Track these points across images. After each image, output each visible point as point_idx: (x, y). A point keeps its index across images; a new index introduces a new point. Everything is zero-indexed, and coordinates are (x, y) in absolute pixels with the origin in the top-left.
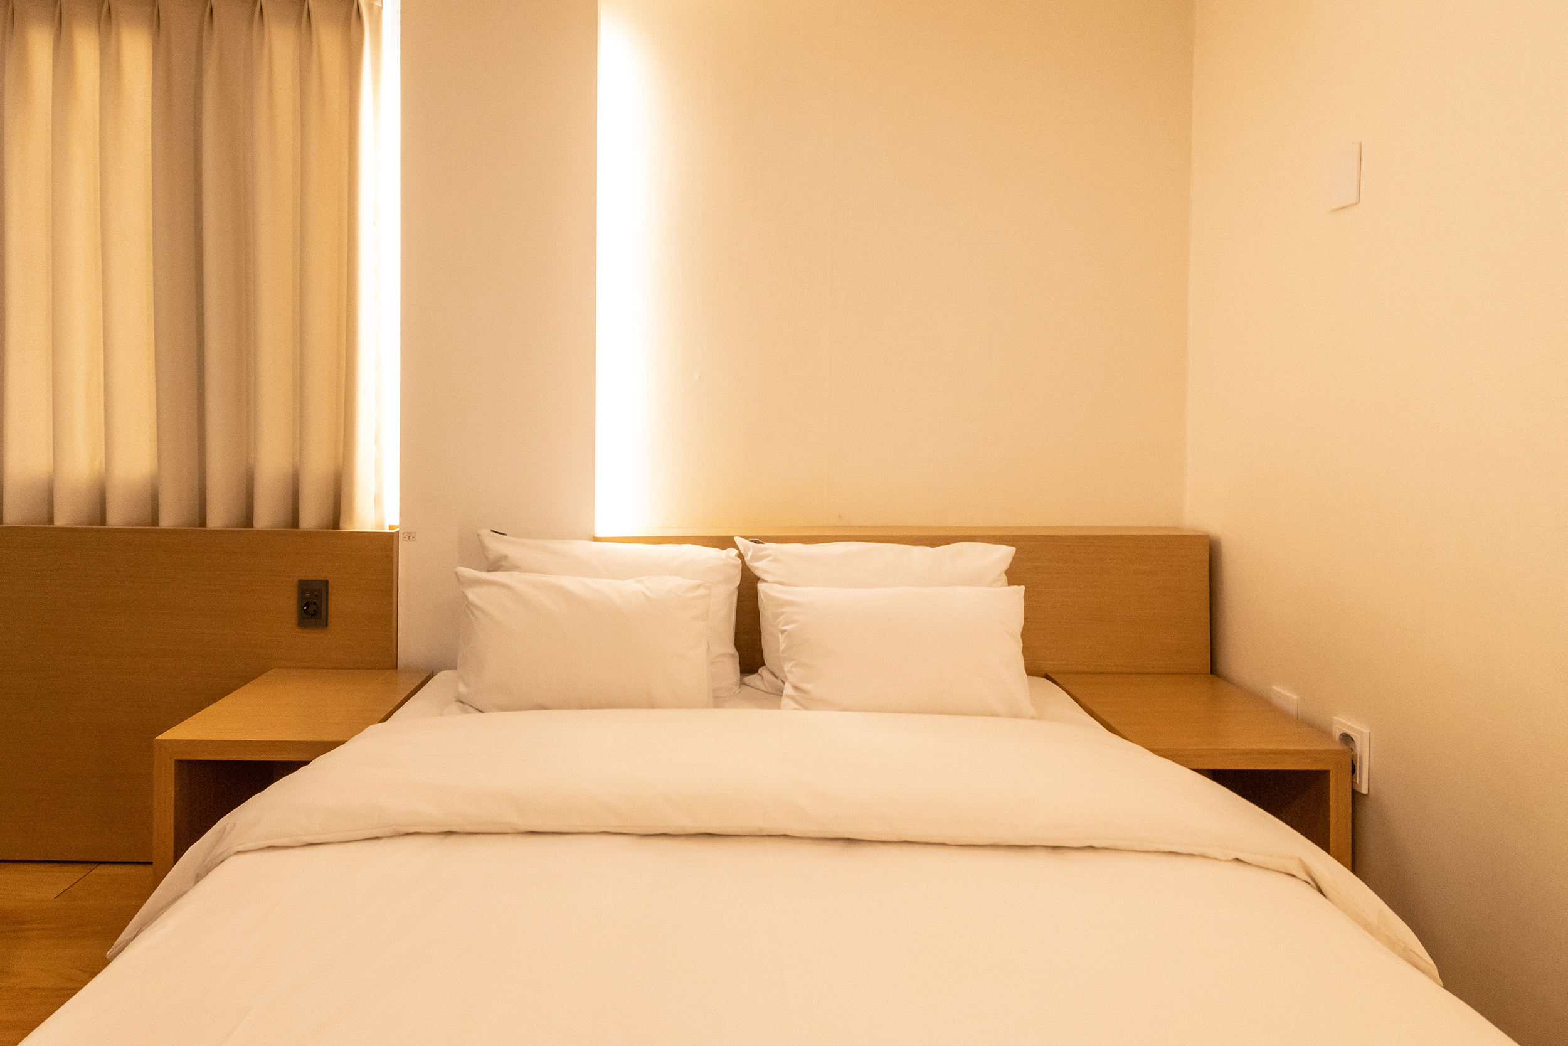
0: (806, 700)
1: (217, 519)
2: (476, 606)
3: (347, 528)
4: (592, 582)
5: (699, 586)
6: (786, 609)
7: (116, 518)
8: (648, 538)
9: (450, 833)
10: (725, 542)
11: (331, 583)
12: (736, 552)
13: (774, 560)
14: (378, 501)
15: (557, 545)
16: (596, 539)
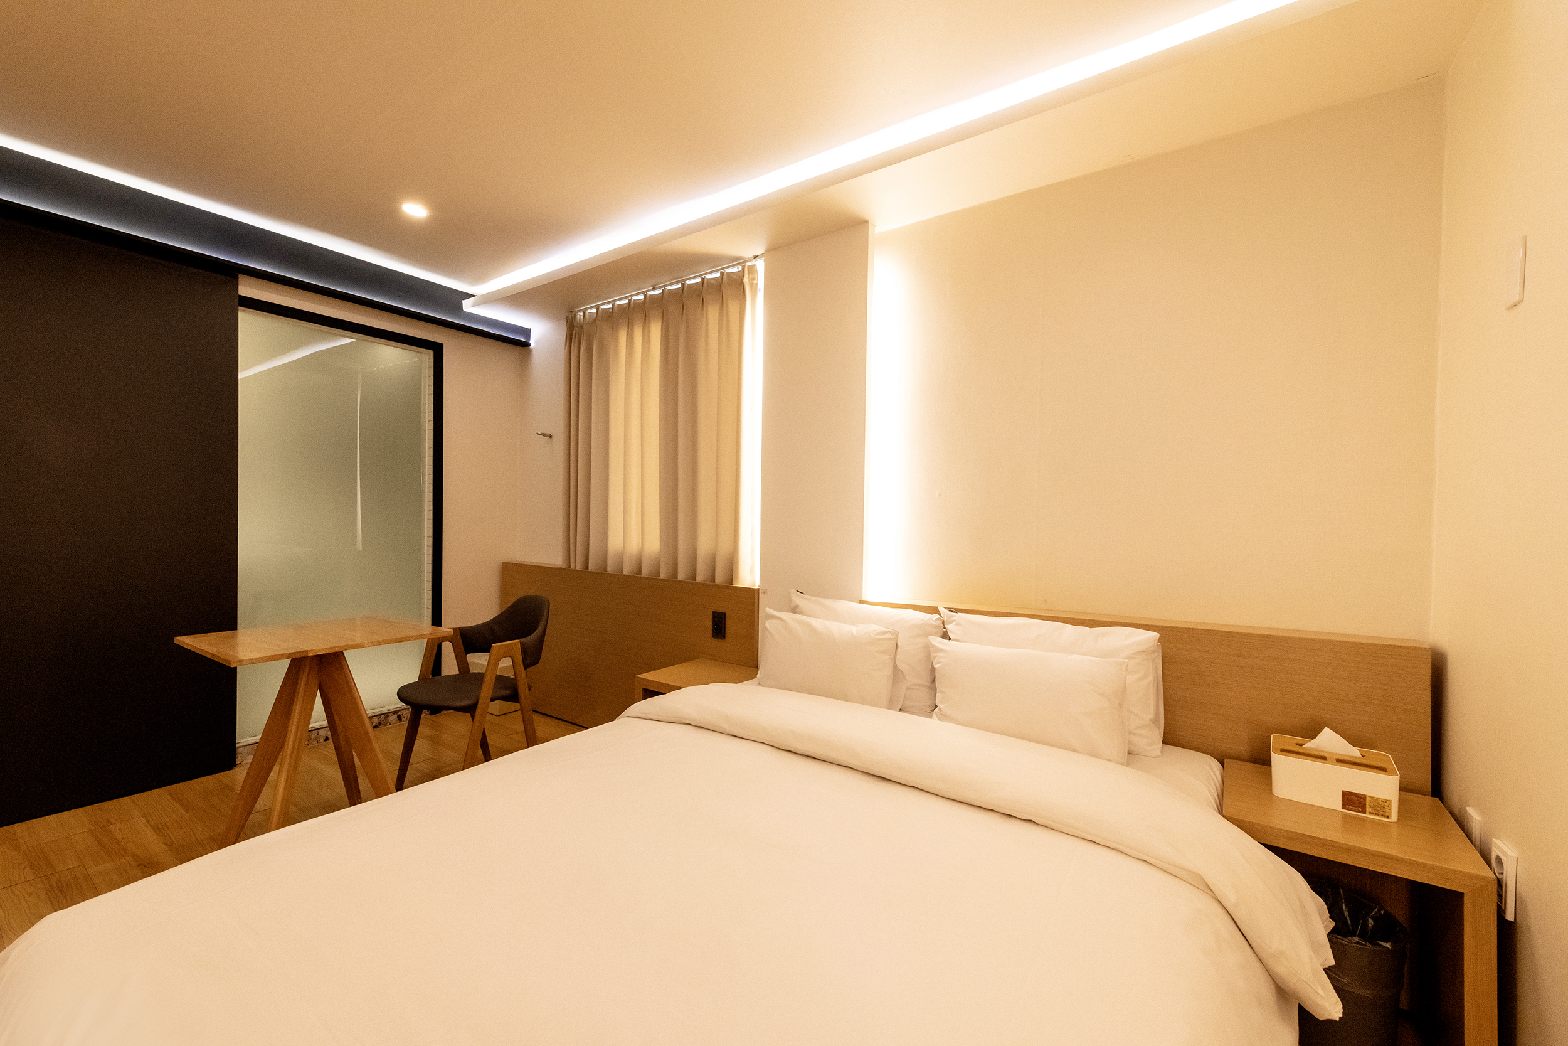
0: (943, 717)
1: (681, 576)
2: (767, 629)
3: (735, 585)
4: (828, 623)
5: (887, 633)
6: (939, 654)
7: (645, 572)
8: (887, 603)
9: (701, 727)
10: (934, 610)
11: (727, 614)
12: (939, 616)
13: (957, 624)
14: (752, 570)
15: (828, 602)
16: (861, 602)
